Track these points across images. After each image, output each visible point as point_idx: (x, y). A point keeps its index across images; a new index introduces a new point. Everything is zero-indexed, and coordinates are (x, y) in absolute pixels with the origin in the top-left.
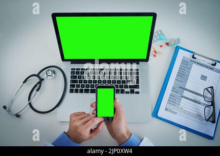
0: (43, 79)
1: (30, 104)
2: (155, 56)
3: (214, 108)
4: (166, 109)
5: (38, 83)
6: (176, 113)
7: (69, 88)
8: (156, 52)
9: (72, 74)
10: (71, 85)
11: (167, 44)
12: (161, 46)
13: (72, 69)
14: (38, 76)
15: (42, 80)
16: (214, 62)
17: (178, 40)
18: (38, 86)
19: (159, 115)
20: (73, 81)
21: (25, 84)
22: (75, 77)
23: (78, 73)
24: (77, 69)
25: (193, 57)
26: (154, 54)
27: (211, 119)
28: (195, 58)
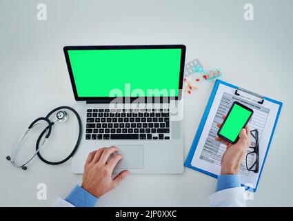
0: (53, 123)
1: (38, 154)
2: (189, 92)
3: (258, 155)
4: (201, 158)
5: (47, 128)
6: (213, 162)
7: (84, 134)
8: (190, 88)
9: (88, 116)
10: (87, 130)
11: (205, 77)
12: (198, 80)
13: (88, 111)
14: (46, 119)
15: (51, 124)
16: (261, 100)
17: (219, 72)
18: (48, 131)
19: (193, 164)
20: (89, 125)
21: (31, 130)
22: (92, 120)
23: (95, 115)
24: (94, 110)
25: (236, 94)
26: (189, 89)
27: (254, 168)
28: (238, 95)
